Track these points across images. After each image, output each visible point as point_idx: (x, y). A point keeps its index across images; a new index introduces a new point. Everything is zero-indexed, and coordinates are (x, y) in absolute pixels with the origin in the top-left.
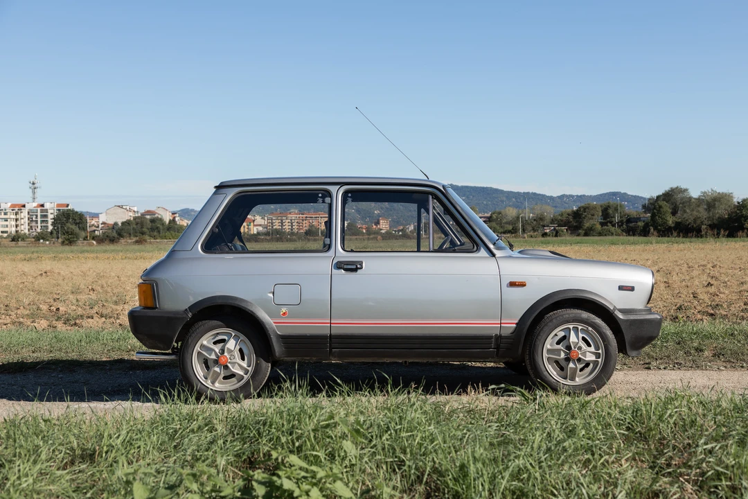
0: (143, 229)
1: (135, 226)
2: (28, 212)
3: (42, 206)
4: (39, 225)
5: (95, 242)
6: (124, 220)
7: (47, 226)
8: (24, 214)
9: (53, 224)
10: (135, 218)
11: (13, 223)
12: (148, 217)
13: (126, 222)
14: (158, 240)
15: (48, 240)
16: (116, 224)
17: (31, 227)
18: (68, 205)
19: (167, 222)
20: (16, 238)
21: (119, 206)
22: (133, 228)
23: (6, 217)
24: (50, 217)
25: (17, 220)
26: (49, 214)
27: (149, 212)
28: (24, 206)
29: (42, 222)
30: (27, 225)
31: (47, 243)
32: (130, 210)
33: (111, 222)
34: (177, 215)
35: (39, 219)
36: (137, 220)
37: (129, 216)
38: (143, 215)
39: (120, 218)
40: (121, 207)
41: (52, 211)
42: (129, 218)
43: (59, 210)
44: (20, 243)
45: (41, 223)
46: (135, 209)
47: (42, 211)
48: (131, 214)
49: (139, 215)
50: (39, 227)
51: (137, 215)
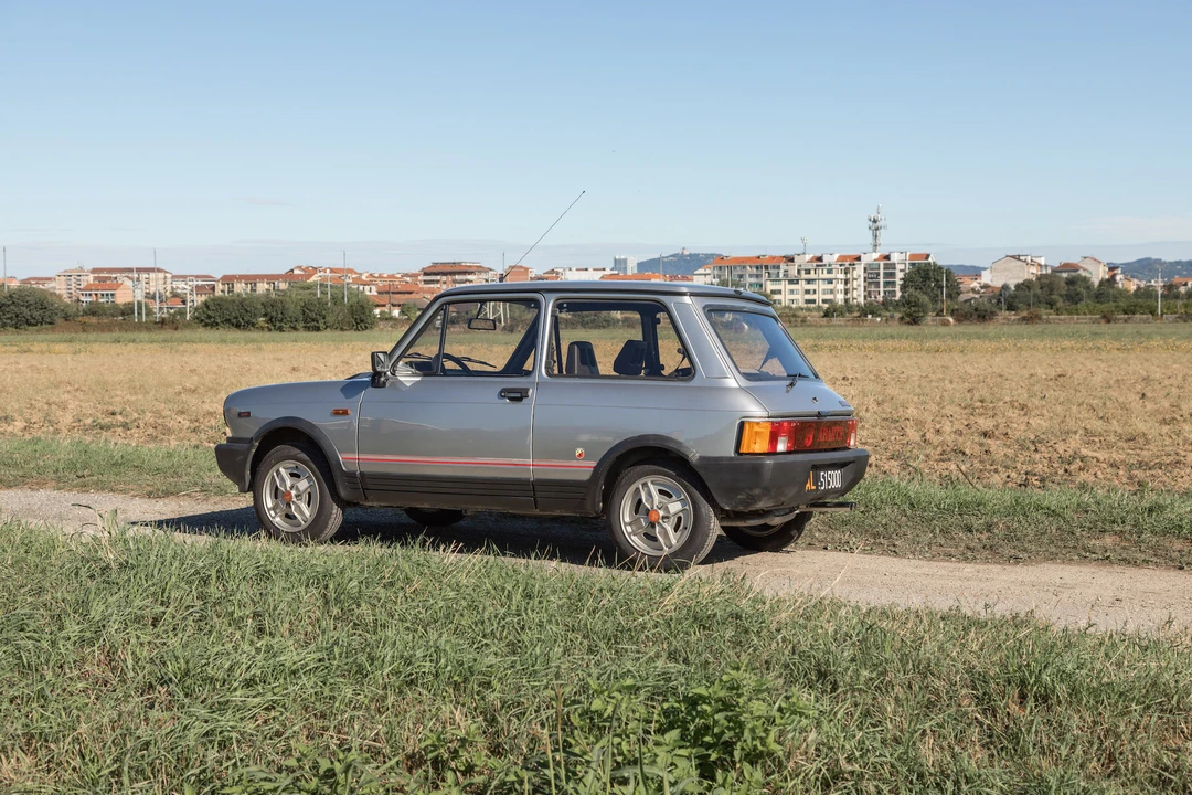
0: (1053, 297)
1: (1039, 291)
2: (865, 269)
3: (887, 257)
4: (882, 289)
5: (951, 320)
6: (1021, 281)
7: (895, 291)
8: (859, 271)
9: (903, 288)
10: (1040, 278)
11: (841, 286)
12: (1065, 275)
13: (1023, 284)
14: (1062, 317)
15: (879, 315)
16: (1005, 287)
17: (869, 292)
18: (928, 256)
19: (1096, 283)
20: (831, 312)
21: (1013, 257)
22: (1035, 295)
23: (830, 276)
24: (900, 275)
25: (846, 282)
26: (897, 271)
27: (1067, 267)
28: (859, 259)
29: (887, 284)
30: (862, 289)
31: (879, 319)
32: (1033, 263)
33: (998, 283)
34: (1119, 271)
35: (882, 280)
36: (1043, 281)
37: (1030, 273)
38: (1055, 271)
39: (1013, 277)
40: (1017, 258)
41: (902, 267)
42: (1031, 277)
43: (913, 264)
44: (836, 320)
45: (885, 287)
46: (1042, 261)
47: (887, 267)
48: (1034, 270)
49: (1049, 271)
50: (882, 294)
51: (1044, 272)
